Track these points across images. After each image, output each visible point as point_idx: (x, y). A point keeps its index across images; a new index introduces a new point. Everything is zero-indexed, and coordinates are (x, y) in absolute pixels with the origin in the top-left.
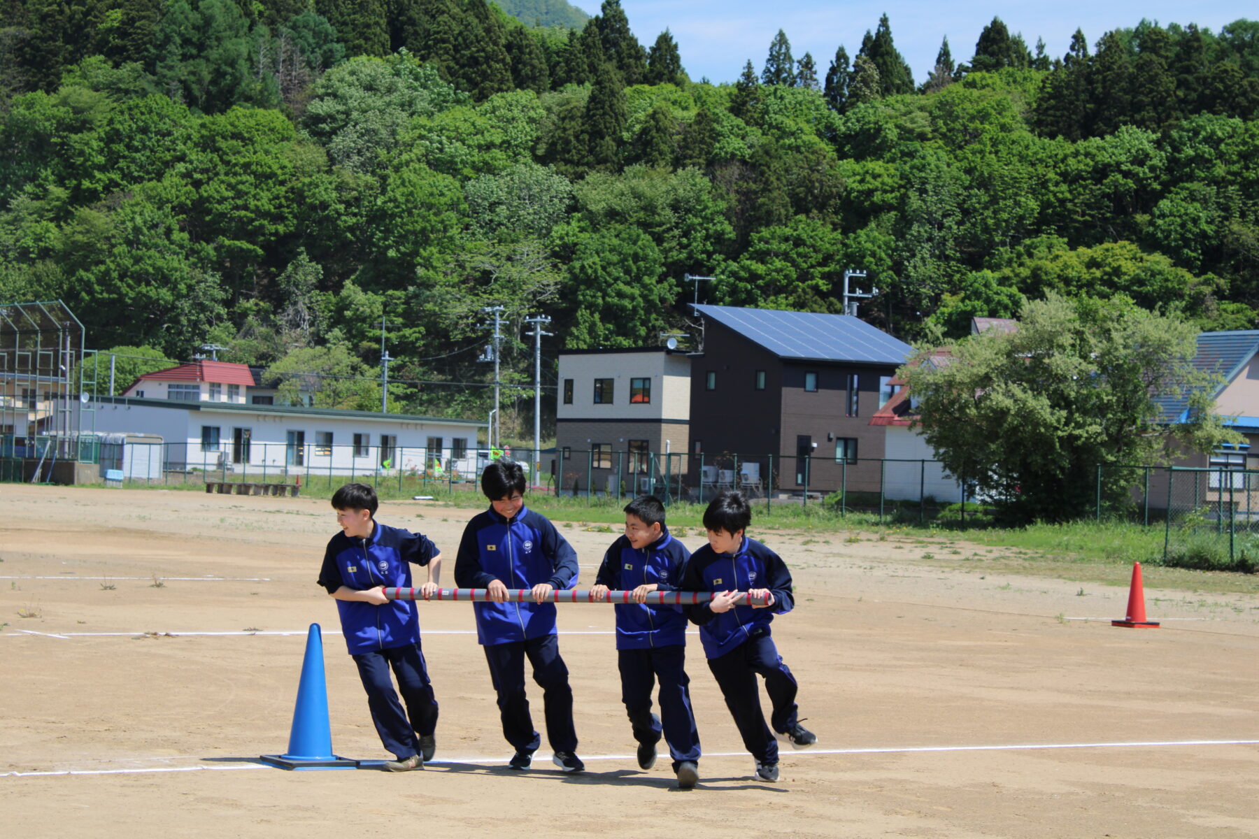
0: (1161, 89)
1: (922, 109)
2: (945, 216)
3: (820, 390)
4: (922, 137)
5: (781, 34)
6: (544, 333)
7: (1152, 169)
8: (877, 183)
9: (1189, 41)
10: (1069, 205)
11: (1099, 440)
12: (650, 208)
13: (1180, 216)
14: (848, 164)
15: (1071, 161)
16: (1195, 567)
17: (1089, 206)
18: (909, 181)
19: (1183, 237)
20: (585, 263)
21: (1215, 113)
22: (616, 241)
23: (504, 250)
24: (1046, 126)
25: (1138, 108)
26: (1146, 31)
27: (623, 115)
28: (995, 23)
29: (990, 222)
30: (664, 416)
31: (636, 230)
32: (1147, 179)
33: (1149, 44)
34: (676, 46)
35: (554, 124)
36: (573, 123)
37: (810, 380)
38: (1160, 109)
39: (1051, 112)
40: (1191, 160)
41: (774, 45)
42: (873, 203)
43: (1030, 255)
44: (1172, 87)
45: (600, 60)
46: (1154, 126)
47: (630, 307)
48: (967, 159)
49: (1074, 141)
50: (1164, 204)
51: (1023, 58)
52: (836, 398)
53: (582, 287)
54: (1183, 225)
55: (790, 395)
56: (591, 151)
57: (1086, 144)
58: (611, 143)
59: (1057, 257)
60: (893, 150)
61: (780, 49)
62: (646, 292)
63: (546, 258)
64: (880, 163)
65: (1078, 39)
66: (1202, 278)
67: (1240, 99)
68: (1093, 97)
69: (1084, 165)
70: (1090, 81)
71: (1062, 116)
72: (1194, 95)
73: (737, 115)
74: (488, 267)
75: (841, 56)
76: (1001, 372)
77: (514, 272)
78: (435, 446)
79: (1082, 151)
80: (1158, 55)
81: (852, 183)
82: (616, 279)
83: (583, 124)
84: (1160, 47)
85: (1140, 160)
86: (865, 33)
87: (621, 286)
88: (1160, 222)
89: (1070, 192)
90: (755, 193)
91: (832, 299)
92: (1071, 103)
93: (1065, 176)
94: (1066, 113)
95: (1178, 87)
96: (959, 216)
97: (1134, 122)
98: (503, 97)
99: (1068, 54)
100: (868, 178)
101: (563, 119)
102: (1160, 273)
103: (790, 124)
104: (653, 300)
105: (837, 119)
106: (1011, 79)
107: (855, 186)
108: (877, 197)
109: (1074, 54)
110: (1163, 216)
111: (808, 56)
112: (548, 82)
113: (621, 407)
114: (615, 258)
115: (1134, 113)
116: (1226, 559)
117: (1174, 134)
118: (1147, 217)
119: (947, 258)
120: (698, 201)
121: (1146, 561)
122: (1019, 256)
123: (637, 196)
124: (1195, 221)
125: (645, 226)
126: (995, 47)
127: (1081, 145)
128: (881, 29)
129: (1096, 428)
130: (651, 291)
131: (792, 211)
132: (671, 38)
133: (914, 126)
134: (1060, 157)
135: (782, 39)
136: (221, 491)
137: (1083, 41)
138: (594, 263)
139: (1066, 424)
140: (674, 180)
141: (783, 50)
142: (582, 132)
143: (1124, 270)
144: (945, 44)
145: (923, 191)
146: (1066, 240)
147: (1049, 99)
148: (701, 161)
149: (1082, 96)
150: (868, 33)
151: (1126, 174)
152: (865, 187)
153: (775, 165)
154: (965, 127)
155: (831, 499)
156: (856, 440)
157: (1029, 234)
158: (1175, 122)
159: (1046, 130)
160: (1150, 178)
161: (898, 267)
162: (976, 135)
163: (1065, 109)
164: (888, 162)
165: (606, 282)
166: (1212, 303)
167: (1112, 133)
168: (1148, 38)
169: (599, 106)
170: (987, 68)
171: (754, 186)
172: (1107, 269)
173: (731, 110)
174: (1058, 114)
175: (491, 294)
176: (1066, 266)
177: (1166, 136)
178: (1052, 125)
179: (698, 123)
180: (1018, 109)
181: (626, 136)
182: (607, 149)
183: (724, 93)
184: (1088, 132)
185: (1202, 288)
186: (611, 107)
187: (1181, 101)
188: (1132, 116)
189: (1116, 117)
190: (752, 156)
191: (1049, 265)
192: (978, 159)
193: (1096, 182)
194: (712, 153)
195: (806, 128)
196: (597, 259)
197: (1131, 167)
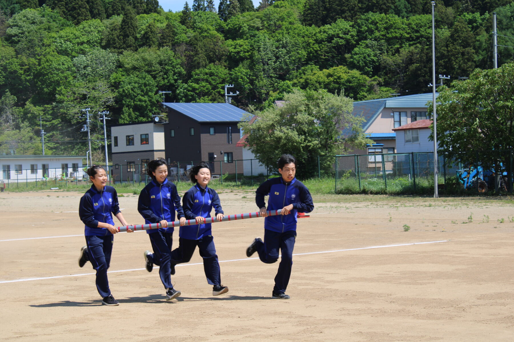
0: (352, 4)
1: (257, 17)
2: (269, 60)
3: (216, 134)
4: (258, 29)
6: (106, 118)
7: (352, 36)
8: (242, 48)
10: (319, 52)
11: (318, 146)
12: (150, 65)
13: (363, 54)
14: (230, 42)
15: (318, 35)
16: (347, 193)
17: (327, 53)
18: (254, 48)
19: (365, 62)
20: (124, 89)
21: (374, 12)
22: (136, 79)
23: (91, 85)
24: (308, 21)
25: (343, 12)
27: (136, 27)
29: (288, 61)
30: (155, 149)
31: (144, 74)
35: (109, 32)
36: (116, 32)
37: (212, 130)
38: (352, 12)
39: (309, 16)
40: (366, 31)
42: (240, 57)
43: (304, 74)
44: (356, 3)
45: (125, 5)
46: (351, 19)
47: (145, 105)
48: (277, 36)
49: (319, 27)
50: (356, 49)
52: (223, 137)
53: (125, 98)
54: (365, 58)
55: (204, 137)
56: (124, 43)
57: (324, 28)
58: (132, 39)
59: (315, 74)
60: (247, 35)
62: (150, 99)
63: (109, 88)
64: (242, 40)
66: (373, 78)
67: (384, 6)
68: (326, 9)
69: (324, 36)
72: (365, 6)
73: (182, 24)
74: (85, 93)
76: (278, 122)
77: (96, 94)
78: (65, 167)
79: (322, 31)
81: (231, 49)
82: (138, 94)
83: (120, 32)
85: (347, 32)
87: (140, 97)
89: (319, 47)
90: (193, 56)
92: (317, 11)
93: (316, 40)
94: (315, 16)
95: (359, 3)
96: (275, 60)
97: (343, 18)
98: (86, 23)
100: (238, 47)
101: (112, 30)
102: (357, 78)
103: (205, 26)
104: (153, 102)
105: (224, 25)
106: (293, 3)
107: (233, 50)
108: (242, 54)
110: (356, 54)
112: (105, 16)
113: (138, 146)
114: (136, 85)
115: (341, 13)
116: (358, 190)
117: (359, 21)
118: (349, 55)
119: (271, 77)
120: (170, 60)
121: (329, 193)
122: (300, 74)
123: (144, 60)
124: (369, 56)
125: (148, 72)
127: (322, 28)
129: (316, 142)
130: (152, 98)
131: (208, 62)
133: (254, 24)
134: (313, 33)
138: (128, 88)
139: (305, 141)
140: (159, 53)
142: (120, 35)
143: (342, 77)
145: (259, 51)
146: (318, 67)
147: (308, 10)
148: (170, 44)
149: (321, 9)
151: (341, 38)
152: (236, 50)
153: (200, 43)
154: (275, 23)
155: (223, 177)
156: (232, 153)
157: (303, 65)
158: (359, 17)
159: (307, 23)
160: (351, 39)
161: (252, 82)
162: (280, 27)
163: (314, 14)
164: (245, 40)
165: (134, 95)
166: (377, 88)
167: (335, 22)
169: (126, 24)
171: (192, 53)
172: (335, 77)
173: (181, 22)
174: (312, 16)
175: (87, 103)
176: (318, 77)
177: (356, 22)
178: (310, 21)
179: (167, 28)
180: (296, 15)
181: (138, 36)
182: (131, 41)
183: (177, 16)
184: (324, 23)
185: (373, 82)
186: (131, 24)
187: (360, 8)
188: (341, 15)
189: (335, 16)
190: (190, 41)
191: (312, 77)
192: (281, 36)
193: (330, 42)
194: (174, 41)
195: (211, 28)
196: (129, 86)
197: (343, 35)
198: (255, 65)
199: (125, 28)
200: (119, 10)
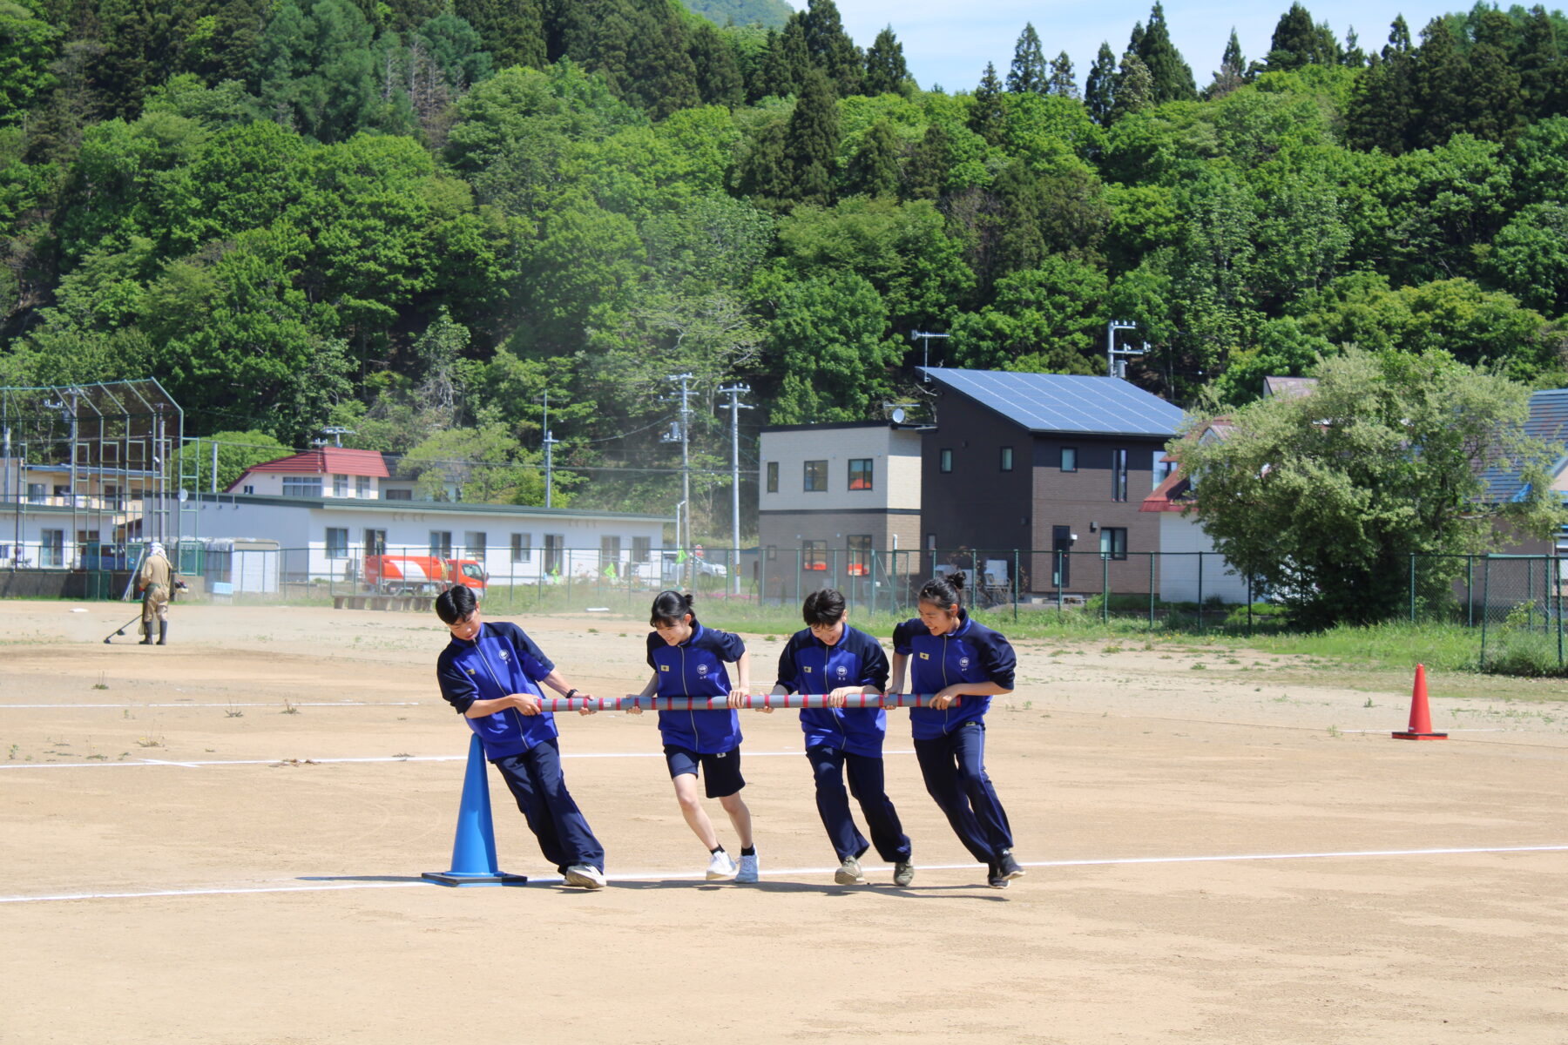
0: (1501, 87)
1: (1204, 119)
2: (1234, 251)
3: (1079, 470)
4: (1205, 153)
5: (1030, 30)
6: (742, 406)
7: (1494, 187)
8: (1149, 214)
9: (1534, 27)
10: (1390, 234)
11: (1412, 523)
12: (870, 250)
13: (1528, 245)
14: (1115, 190)
15: (1391, 179)
16: (1518, 673)
17: (1413, 235)
18: (1189, 212)
19: (1531, 270)
20: (791, 320)
22: (828, 291)
23: (690, 302)
24: (1361, 136)
25: (1474, 112)
26: (1482, 17)
27: (836, 134)
28: (1294, 9)
29: (1291, 260)
30: (890, 505)
31: (855, 278)
32: (1486, 199)
33: (1486, 32)
34: (900, 47)
35: (752, 147)
36: (775, 147)
37: (1068, 457)
38: (1501, 113)
39: (1366, 119)
40: (1541, 176)
41: (1020, 43)
42: (1145, 239)
43: (1343, 298)
44: (1516, 84)
45: (805, 65)
46: (1495, 134)
47: (847, 372)
48: (1263, 180)
49: (1396, 155)
50: (1509, 231)
51: (1331, 53)
52: (1100, 479)
53: (792, 348)
54: (1532, 256)
55: (1042, 476)
56: (796, 180)
57: (1409, 158)
58: (821, 168)
59: (1376, 298)
60: (1170, 172)
61: (1029, 48)
62: (865, 353)
63: (744, 313)
64: (1154, 187)
65: (1399, 27)
66: (1558, 321)
68: (1418, 100)
69: (1408, 184)
70: (1414, 80)
71: (1380, 123)
72: (1541, 95)
73: (975, 132)
74: (673, 326)
75: (1105, 54)
76: (1291, 443)
77: (705, 330)
78: (611, 546)
79: (1405, 167)
80: (1496, 44)
81: (1119, 215)
82: (831, 340)
83: (787, 147)
84: (1500, 36)
85: (1479, 177)
86: (1134, 26)
87: (837, 348)
88: (1502, 252)
89: (1390, 216)
90: (1002, 228)
91: (1097, 356)
92: (1391, 107)
93: (1384, 197)
94: (1384, 120)
95: (1522, 85)
96: (1250, 250)
97: (1470, 131)
98: (687, 115)
99: (1387, 47)
100: (1141, 208)
101: (763, 141)
102: (1506, 316)
103: (1043, 142)
104: (875, 362)
105: (1102, 138)
106: (1316, 79)
107: (1121, 218)
108: (1150, 233)
109: (1394, 46)
110: (1506, 244)
111: (1063, 56)
112: (743, 96)
113: (839, 494)
114: (829, 313)
115: (1467, 117)
116: (1554, 663)
117: (1521, 143)
118: (1487, 247)
119: (1239, 304)
120: (932, 240)
121: (1460, 668)
122: (1329, 298)
123: (855, 235)
124: (1546, 251)
125: (866, 271)
126: (1296, 39)
127: (1405, 158)
128: (1154, 21)
129: (1409, 511)
130: (872, 351)
131: (1045, 249)
132: (894, 37)
133: (1195, 140)
134: (1378, 174)
135: (1030, 36)
136: (351, 606)
137: (1405, 30)
138: (802, 319)
139: (1371, 506)
140: (900, 215)
141: (1033, 49)
142: (786, 157)
143: (1459, 312)
144: (1234, 38)
145: (1206, 222)
146: (1387, 277)
147: (1364, 103)
148: (933, 190)
149: (1405, 99)
150: (1138, 25)
151: (1457, 191)
152: (1137, 219)
153: (1025, 191)
154: (1259, 139)
155: (1094, 602)
156: (1124, 530)
157: (1342, 271)
158: (1521, 129)
159: (1360, 141)
160: (1491, 198)
161: (1177, 315)
162: (1273, 150)
163: (1383, 114)
164: (1163, 186)
165: (818, 342)
167: (1444, 143)
168: (1486, 25)
169: (806, 124)
170: (1286, 66)
171: (999, 220)
172: (1439, 311)
173: (969, 125)
174: (1375, 120)
175: (677, 358)
176: (1386, 309)
177: (1510, 146)
178: (1367, 134)
179: (929, 141)
180: (1325, 115)
181: (841, 161)
182: (816, 176)
183: (961, 104)
184: (1412, 143)
185: (1558, 333)
186: (820, 125)
187: (1528, 102)
188: (1467, 123)
189: (1447, 123)
190: (996, 183)
191: (1367, 309)
192: (1275, 179)
193: (1424, 203)
194: (946, 180)
195: (1060, 145)
196: (806, 314)
197: (1466, 184)
198: (1188, 263)
199: (801, 136)
200: (786, 80)
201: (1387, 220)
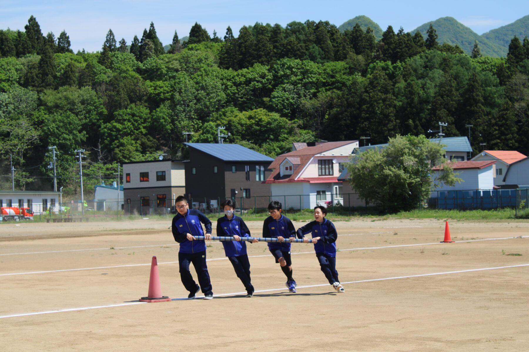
0: (268, 49)
1: (176, 60)
2: (190, 102)
3: (237, 172)
4: (177, 71)
5: (111, 31)
6: (83, 156)
7: (268, 80)
8: (162, 90)
9: (276, 30)
10: (237, 95)
12: (73, 103)
13: (282, 97)
14: (148, 82)
15: (237, 78)
17: (244, 95)
18: (174, 89)
19: (283, 105)
20: (49, 127)
21: (289, 58)
22: (60, 117)
23: (14, 122)
24: (224, 65)
25: (260, 56)
26: (259, 27)
27: (55, 66)
28: (196, 24)
29: (208, 103)
30: (172, 185)
31: (69, 113)
32: (266, 84)
33: (260, 32)
34: (68, 37)
35: (27, 71)
36: (35, 70)
37: (234, 168)
38: (268, 57)
39: (226, 59)
40: (282, 76)
41: (108, 35)
42: (161, 98)
43: (225, 115)
44: (272, 48)
45: (35, 43)
46: (267, 63)
47: (69, 144)
48: (196, 78)
49: (236, 70)
50: (275, 93)
51: (208, 38)
52: (242, 175)
53: (50, 136)
54: (283, 101)
55: (227, 174)
56: (43, 82)
57: (242, 71)
58: (51, 77)
59: (236, 116)
60: (166, 77)
61: (110, 37)
62: (75, 137)
63: (31, 125)
64: (161, 81)
65: (229, 30)
66: (293, 121)
67: (298, 52)
68: (242, 53)
69: (243, 79)
70: (240, 47)
71: (230, 60)
72: (280, 51)
73: (102, 65)
74: (9, 130)
75: (136, 39)
77: (21, 132)
79: (240, 74)
80: (265, 36)
81: (151, 90)
82: (62, 133)
83: (39, 70)
84: (265, 33)
85: (263, 76)
86: (144, 30)
87: (65, 136)
88: (274, 100)
89: (237, 90)
90: (113, 96)
91: (149, 136)
92: (234, 55)
93: (235, 84)
94: (232, 59)
95: (274, 48)
96: (195, 101)
97: (259, 63)
98: (3, 60)
99: (225, 36)
100: (158, 88)
101: (31, 69)
102: (277, 120)
103: (124, 67)
104: (78, 140)
105: (141, 65)
106: (206, 46)
107: (152, 91)
108: (162, 96)
109: (228, 36)
110: (274, 97)
111: (123, 40)
112: (14, 52)
113: (153, 182)
114: (61, 124)
115: (258, 58)
117: (275, 66)
118: (268, 99)
119: (192, 118)
120: (92, 100)
122: (220, 115)
123: (67, 99)
124: (287, 99)
125: (71, 110)
126: (198, 34)
127: (240, 71)
128: (151, 28)
130: (77, 136)
131: (129, 102)
132: (66, 34)
133: (173, 66)
134: (232, 76)
135: (111, 33)
137: (231, 30)
138: (53, 127)
140: (81, 92)
141: (112, 37)
142: (39, 73)
143: (263, 119)
144: (176, 33)
145: (180, 92)
146: (237, 109)
147: (225, 54)
148: (90, 84)
149: (238, 53)
150: (145, 29)
151: (258, 82)
152: (157, 92)
153: (121, 84)
154: (193, 65)
155: (251, 211)
156: (249, 190)
157: (223, 107)
158: (275, 62)
159: (225, 66)
160: (267, 83)
161: (173, 121)
162: (198, 69)
163: (231, 58)
164: (164, 81)
165: (58, 134)
166: (297, 131)
167: (252, 66)
168: (259, 30)
169: (45, 63)
170: (195, 42)
171: (113, 93)
172: (257, 120)
173: (99, 62)
174: (229, 60)
175: (11, 141)
176: (240, 119)
177: (272, 67)
178: (226, 64)
179: (88, 68)
180: (212, 59)
181: (58, 74)
182: (50, 80)
183: (94, 56)
184: (241, 68)
185: (294, 125)
186: (50, 63)
187: (276, 53)
188: (258, 60)
189: (252, 60)
190: (110, 81)
191: (234, 119)
192: (200, 78)
193: (247, 85)
194: (94, 80)
195: (130, 69)
196: (54, 125)
197: (260, 79)
198: (175, 106)
199: (43, 66)
200: (30, 48)
201: (236, 91)
